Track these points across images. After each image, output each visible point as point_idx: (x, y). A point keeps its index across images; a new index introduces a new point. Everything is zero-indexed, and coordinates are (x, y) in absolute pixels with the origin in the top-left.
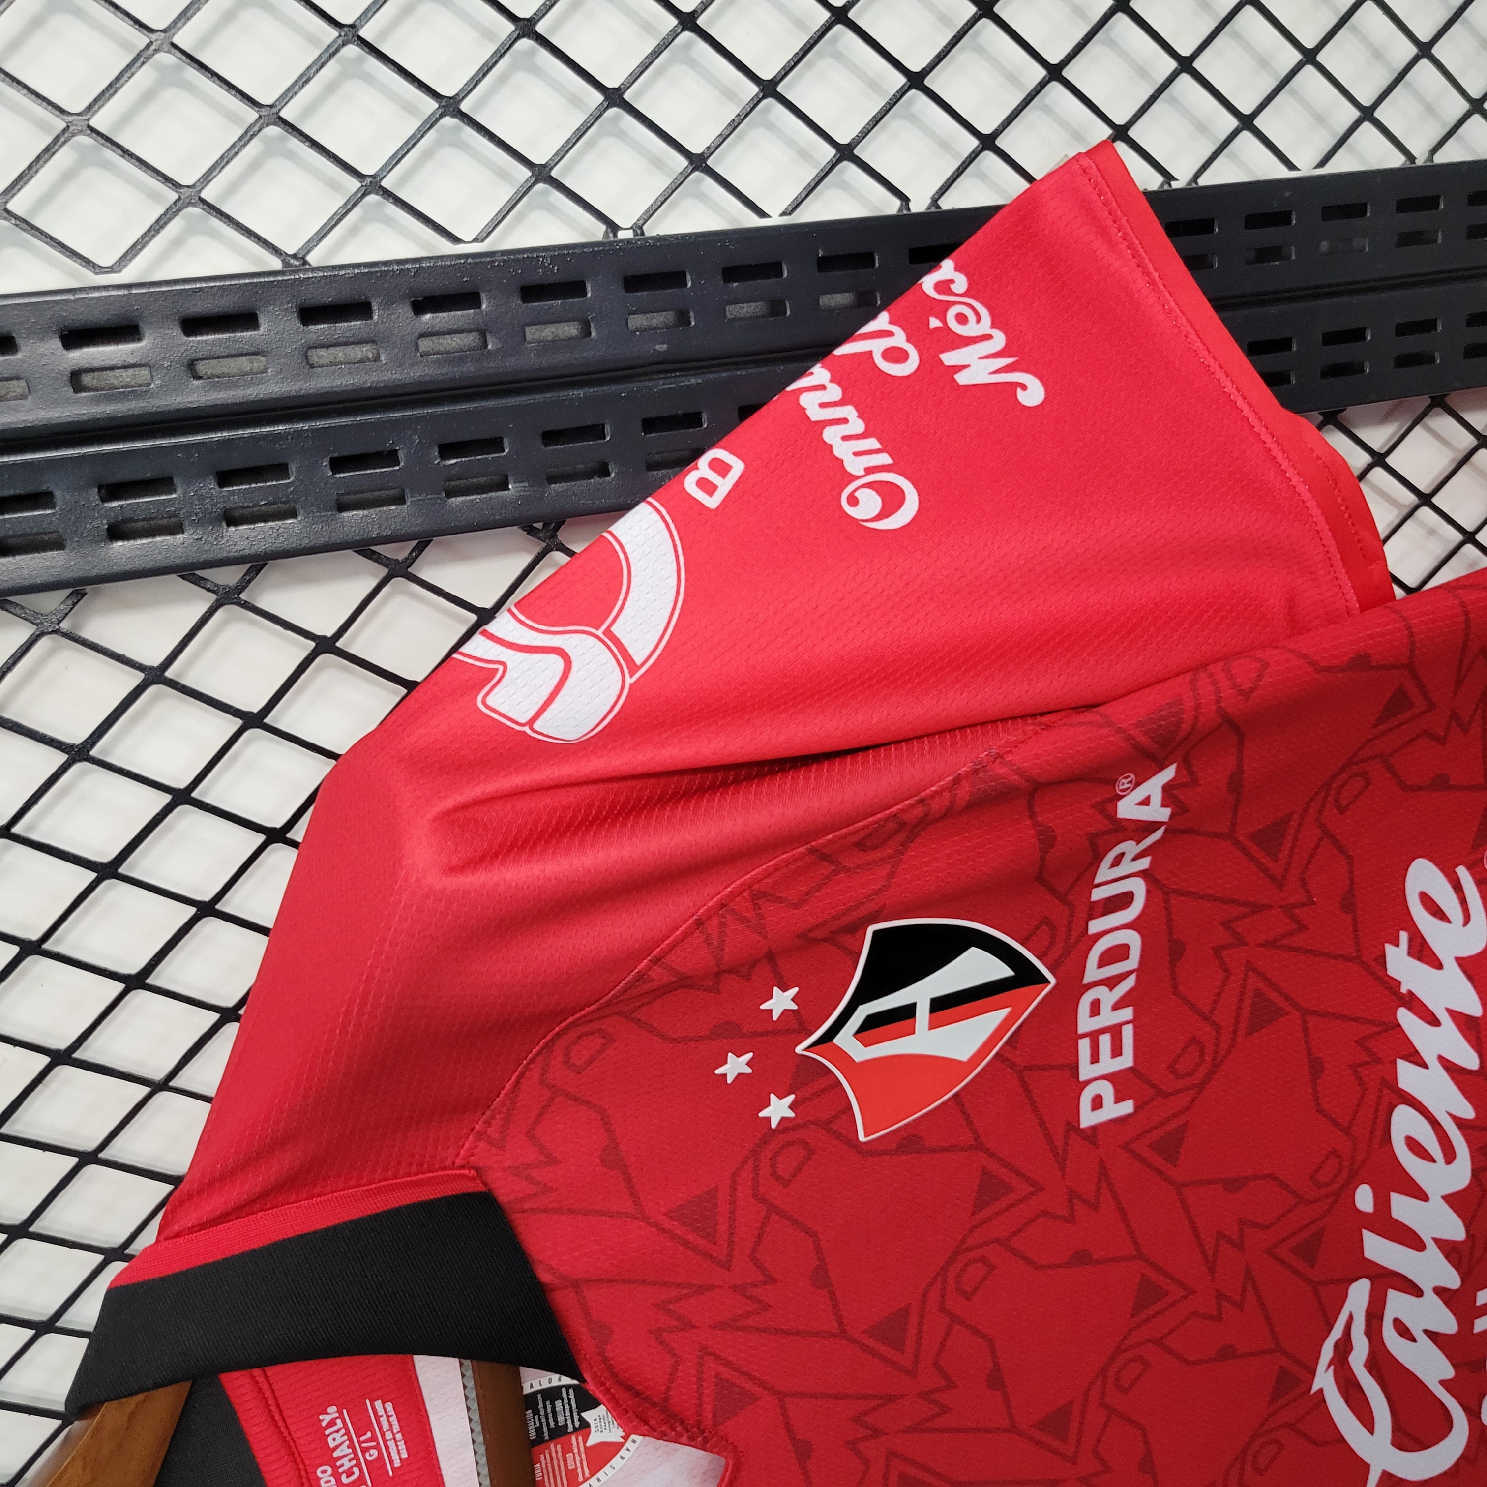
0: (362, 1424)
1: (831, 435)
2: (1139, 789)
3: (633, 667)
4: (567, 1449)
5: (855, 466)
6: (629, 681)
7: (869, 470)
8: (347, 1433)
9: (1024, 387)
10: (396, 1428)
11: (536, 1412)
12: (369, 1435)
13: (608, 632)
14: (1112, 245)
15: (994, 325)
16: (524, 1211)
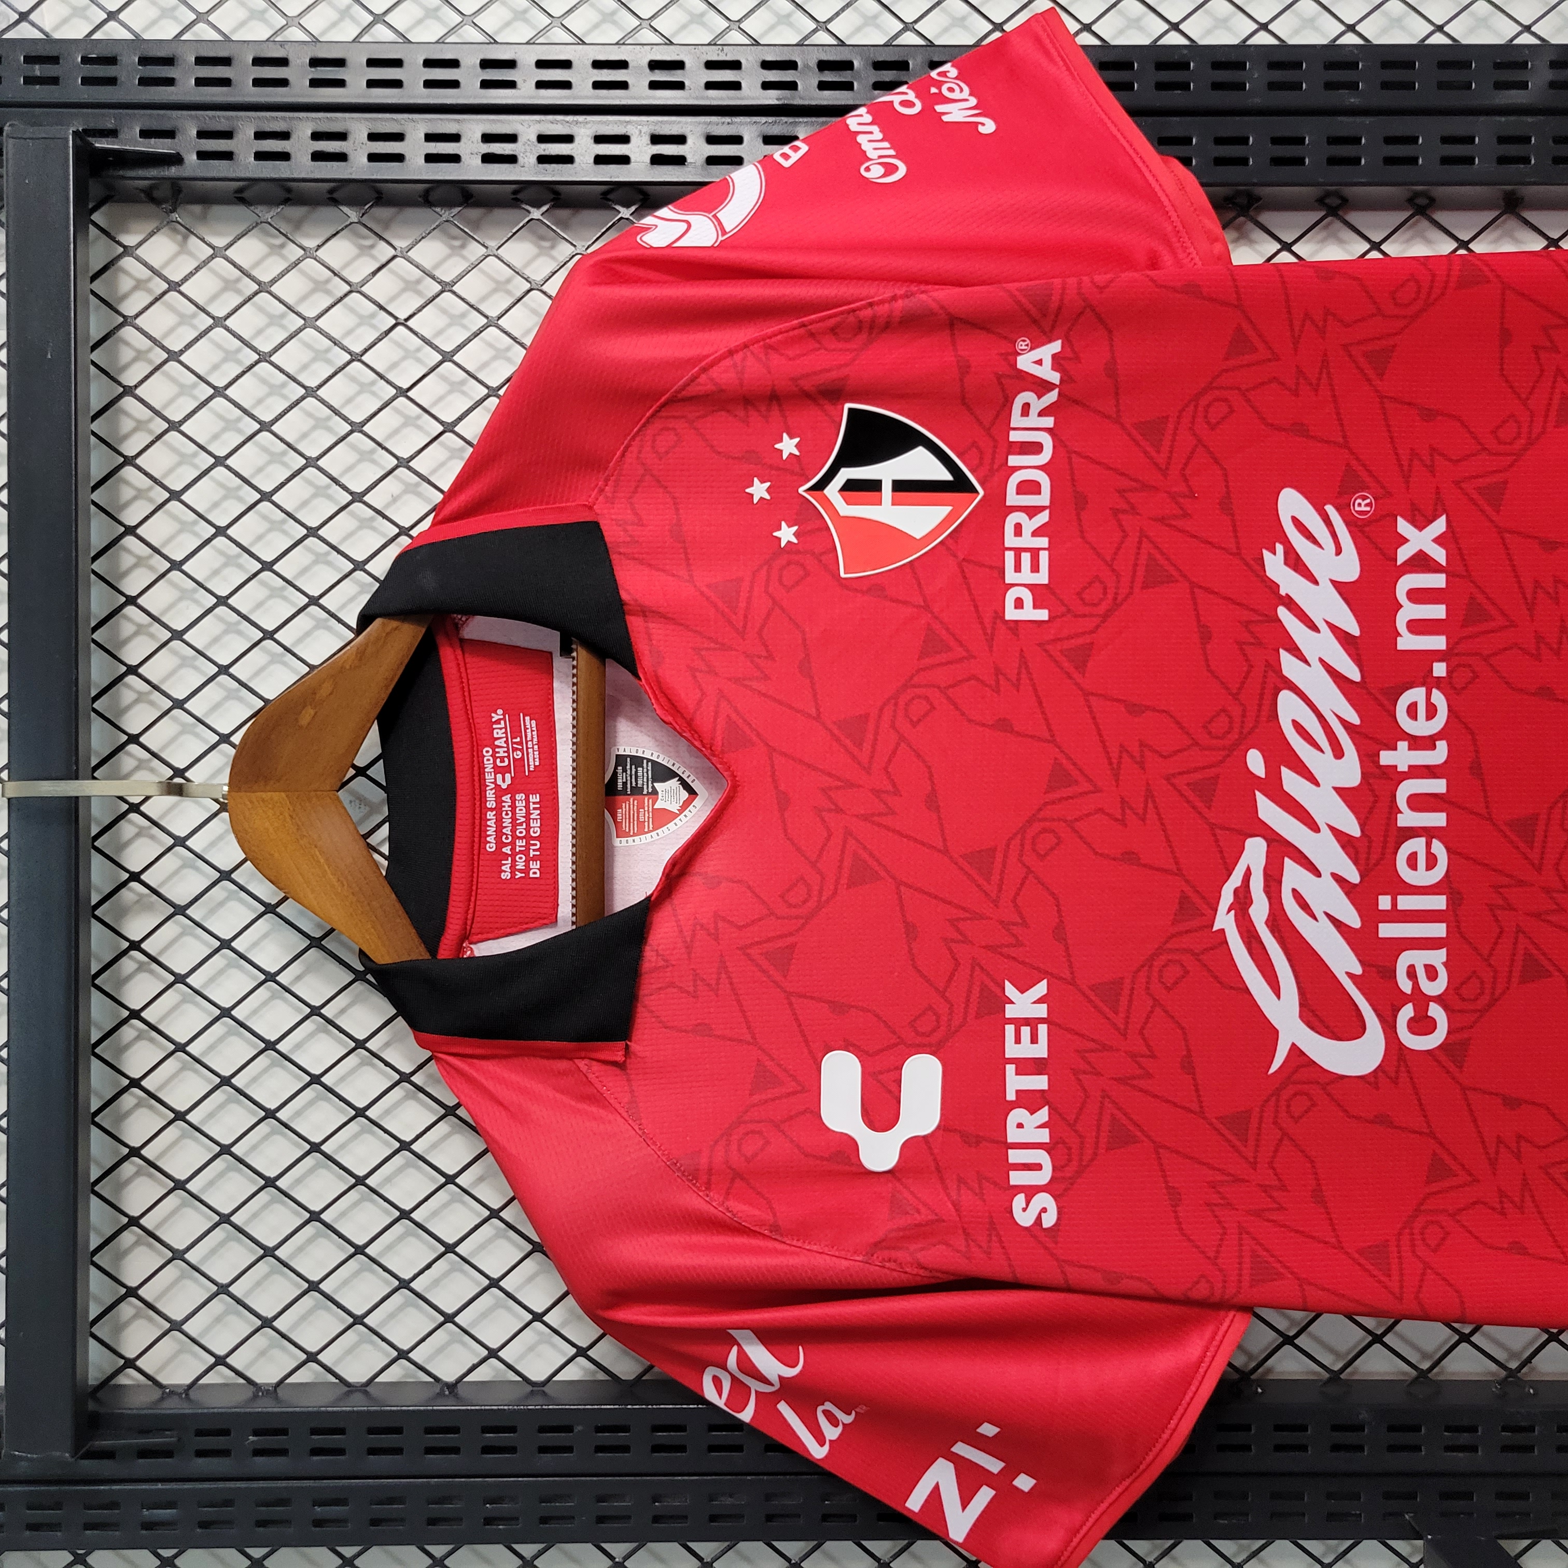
0: (516, 730)
1: (861, 139)
2: (1033, 352)
3: (724, 232)
4: (641, 806)
5: (872, 154)
6: (721, 239)
7: (880, 157)
8: (506, 733)
9: (983, 124)
10: (535, 740)
11: (625, 770)
12: (518, 740)
13: (715, 216)
14: (1052, 60)
15: (971, 94)
16: (620, 553)
